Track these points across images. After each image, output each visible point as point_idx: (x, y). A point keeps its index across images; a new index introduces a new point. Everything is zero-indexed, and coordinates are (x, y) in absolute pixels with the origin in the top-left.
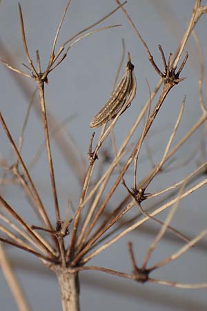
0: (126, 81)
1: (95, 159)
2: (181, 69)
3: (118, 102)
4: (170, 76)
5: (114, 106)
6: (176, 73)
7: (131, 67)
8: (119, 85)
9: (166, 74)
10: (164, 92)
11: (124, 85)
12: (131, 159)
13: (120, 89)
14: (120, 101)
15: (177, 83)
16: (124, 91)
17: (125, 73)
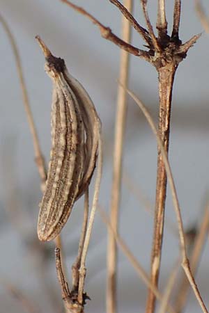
0: (65, 102)
1: (84, 303)
2: (177, 18)
3: (73, 158)
4: (162, 47)
5: (71, 171)
6: (170, 34)
7: (58, 65)
8: (54, 118)
9: (151, 46)
10: (165, 86)
11: (66, 112)
12: (156, 260)
13: (63, 125)
14: (77, 153)
15: (183, 55)
16: (74, 126)
17: (56, 86)
